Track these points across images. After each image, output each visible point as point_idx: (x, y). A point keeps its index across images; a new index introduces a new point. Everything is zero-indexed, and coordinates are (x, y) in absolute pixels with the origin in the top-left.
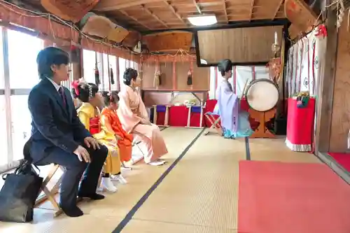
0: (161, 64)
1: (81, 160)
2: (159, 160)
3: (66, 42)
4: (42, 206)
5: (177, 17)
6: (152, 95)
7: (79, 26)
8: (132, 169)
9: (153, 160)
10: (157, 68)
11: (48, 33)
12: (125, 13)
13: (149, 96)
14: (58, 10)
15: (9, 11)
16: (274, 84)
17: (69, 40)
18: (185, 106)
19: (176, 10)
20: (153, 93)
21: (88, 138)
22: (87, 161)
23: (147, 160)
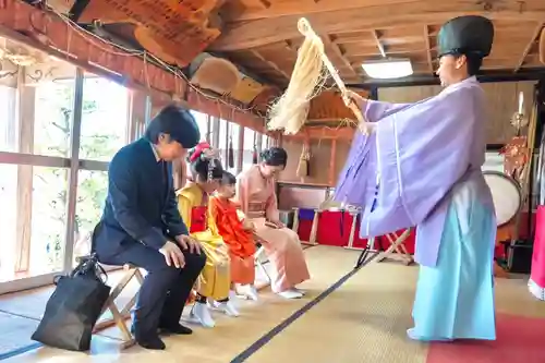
0: (312, 142)
1: (169, 264)
2: (295, 290)
3: (167, 95)
4: (106, 332)
5: (344, 64)
6: (294, 192)
7: (187, 73)
8: (248, 298)
9: (284, 288)
10: (305, 148)
11: (141, 80)
12: (258, 55)
13: (289, 192)
14: (158, 47)
15: (88, 43)
16: (512, 182)
17: (171, 93)
18: (348, 213)
19: (343, 52)
20: (295, 189)
21: (183, 236)
22: (177, 266)
23: (275, 287)
